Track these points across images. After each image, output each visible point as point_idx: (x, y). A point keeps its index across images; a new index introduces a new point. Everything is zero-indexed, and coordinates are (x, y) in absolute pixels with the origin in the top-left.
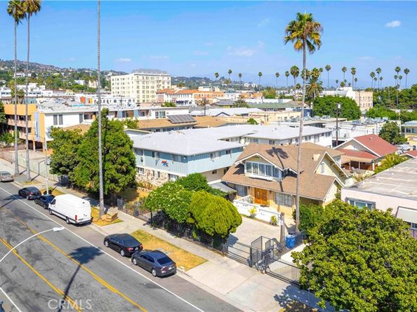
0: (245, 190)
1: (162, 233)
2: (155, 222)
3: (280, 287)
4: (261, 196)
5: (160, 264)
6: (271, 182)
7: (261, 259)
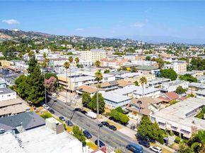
0: (131, 111)
1: (112, 121)
2: (111, 118)
3: (136, 133)
4: (135, 113)
5: (113, 128)
6: (137, 110)
7: (133, 128)
